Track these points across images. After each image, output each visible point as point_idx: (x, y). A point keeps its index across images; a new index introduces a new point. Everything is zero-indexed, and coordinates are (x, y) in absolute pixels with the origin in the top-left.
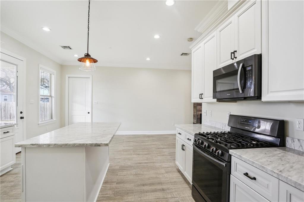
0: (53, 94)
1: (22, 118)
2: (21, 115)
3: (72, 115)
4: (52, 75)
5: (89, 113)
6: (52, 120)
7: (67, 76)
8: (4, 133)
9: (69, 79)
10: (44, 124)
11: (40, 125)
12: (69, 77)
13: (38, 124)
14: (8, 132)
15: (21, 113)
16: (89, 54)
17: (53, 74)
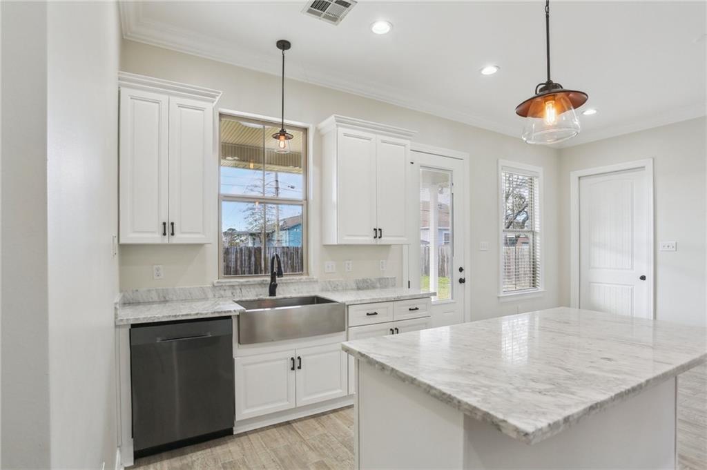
0: (536, 226)
1: (462, 281)
2: (461, 275)
3: (590, 282)
4: (535, 179)
5: (643, 278)
6: (533, 290)
7: (574, 176)
8: (410, 309)
9: (581, 181)
10: (514, 299)
11: (502, 300)
12: (579, 178)
13: (499, 297)
14: (417, 309)
15: (461, 270)
16: (554, 80)
17: (537, 177)
